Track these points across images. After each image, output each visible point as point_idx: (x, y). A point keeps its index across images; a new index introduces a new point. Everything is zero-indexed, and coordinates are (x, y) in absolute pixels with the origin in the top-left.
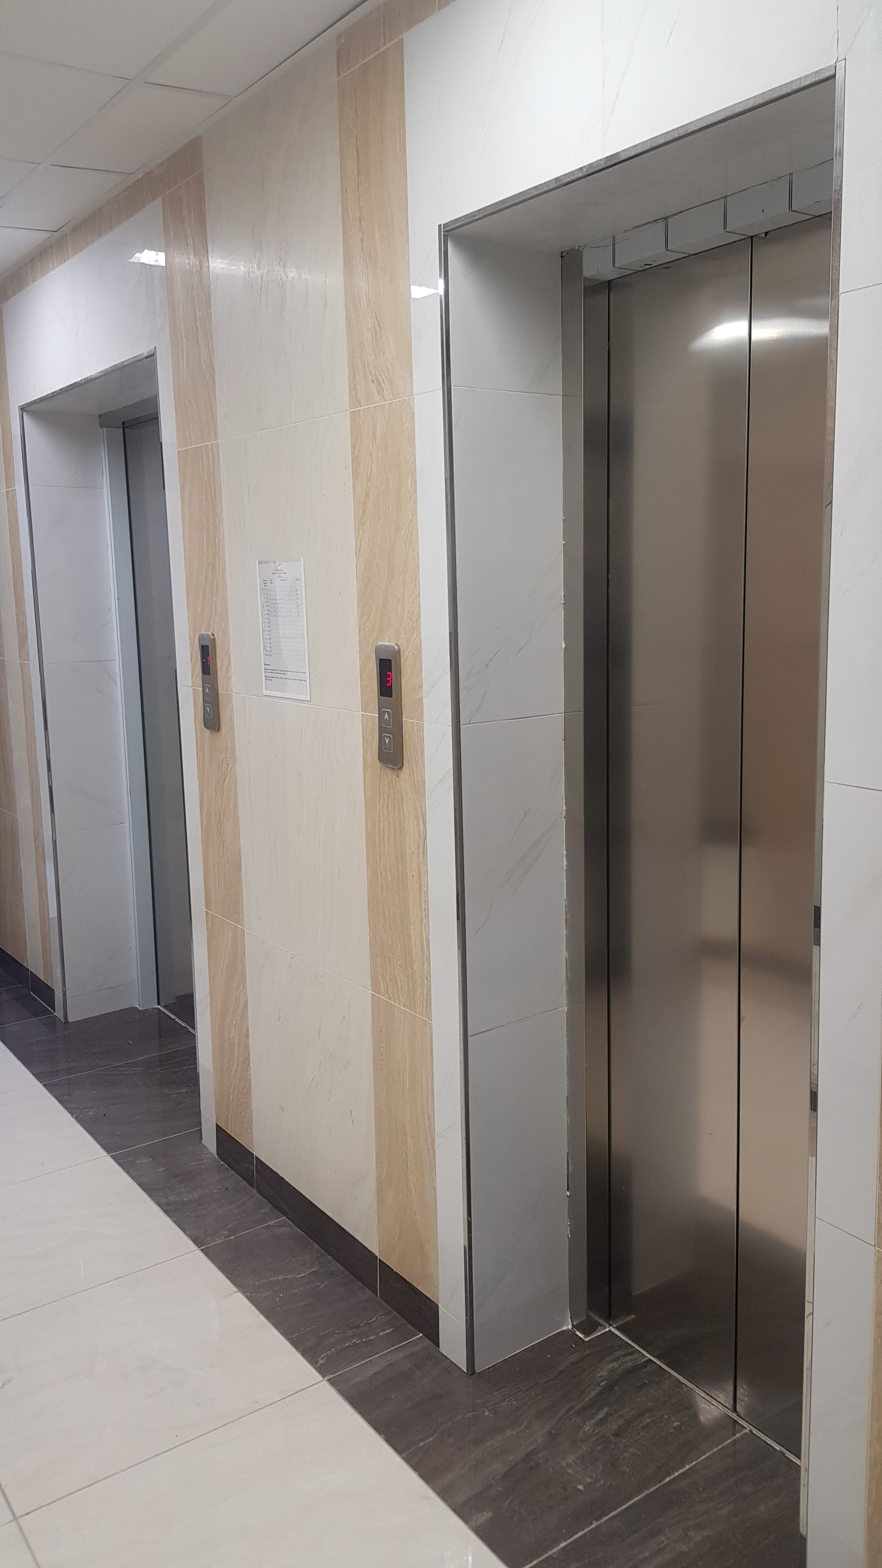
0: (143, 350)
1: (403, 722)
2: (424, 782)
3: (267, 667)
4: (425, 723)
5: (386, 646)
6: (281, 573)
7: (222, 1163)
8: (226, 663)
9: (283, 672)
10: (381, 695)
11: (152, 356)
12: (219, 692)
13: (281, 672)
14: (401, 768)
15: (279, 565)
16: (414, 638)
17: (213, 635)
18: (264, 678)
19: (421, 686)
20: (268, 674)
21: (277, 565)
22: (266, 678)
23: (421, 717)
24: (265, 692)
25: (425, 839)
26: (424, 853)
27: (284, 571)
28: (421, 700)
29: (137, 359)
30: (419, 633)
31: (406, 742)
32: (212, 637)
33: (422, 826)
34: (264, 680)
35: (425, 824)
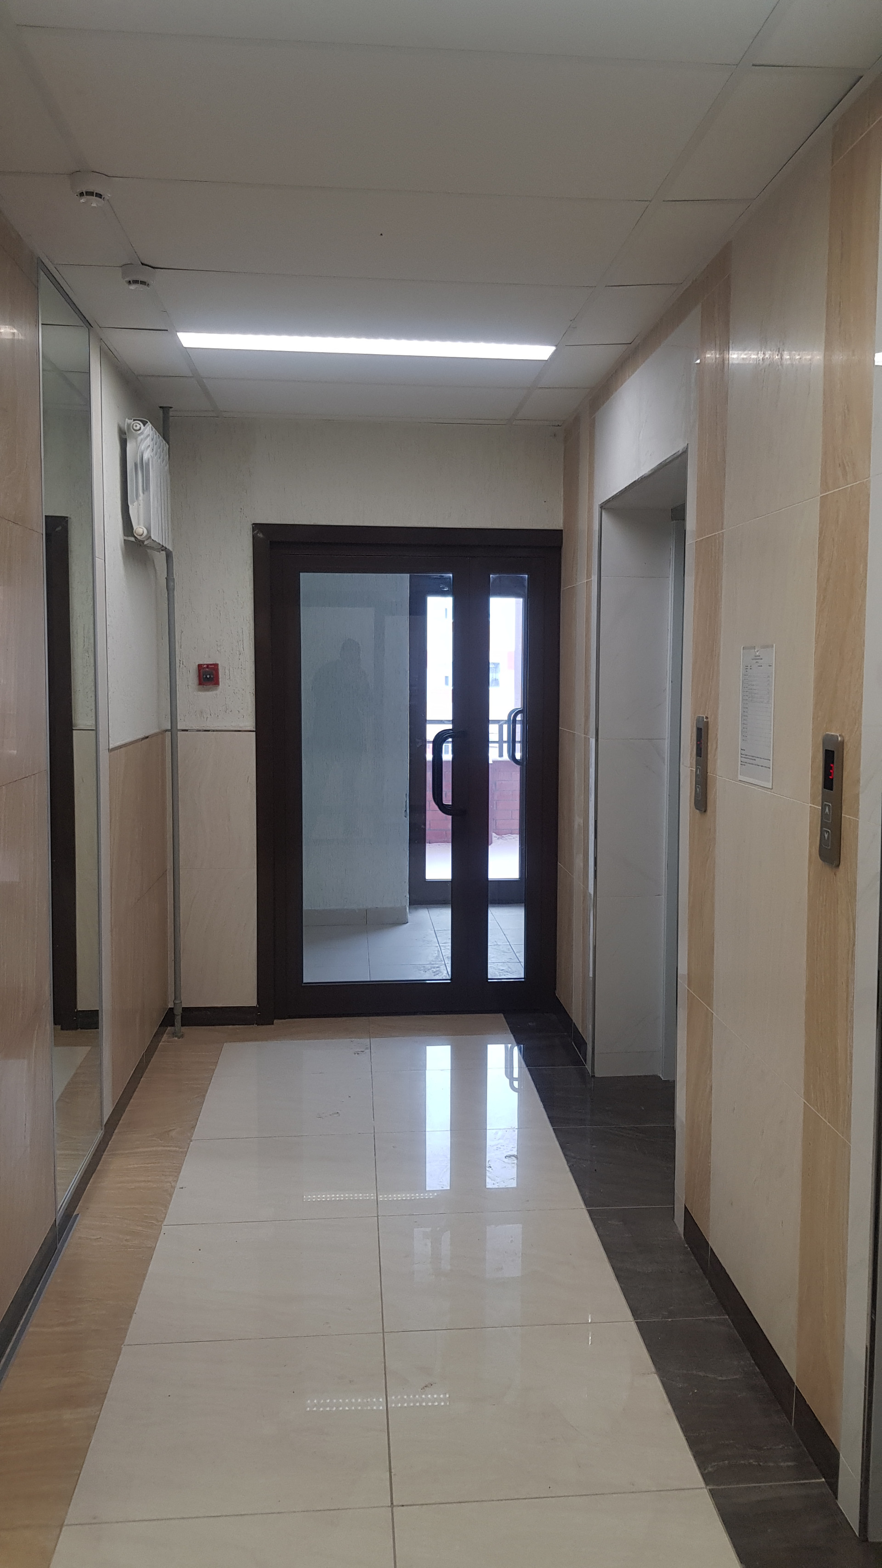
0: (680, 448)
1: (843, 817)
2: (855, 883)
3: (743, 752)
4: (860, 820)
5: (833, 735)
6: (758, 659)
7: (686, 1245)
8: (714, 747)
9: (754, 758)
10: (824, 788)
11: (685, 452)
12: (708, 774)
13: (752, 758)
14: (838, 866)
15: (757, 651)
16: (856, 730)
17: (707, 718)
18: (740, 763)
19: (858, 781)
20: (743, 760)
21: (756, 650)
22: (742, 763)
23: (856, 815)
24: (740, 778)
25: (854, 945)
26: (852, 960)
27: (761, 657)
28: (858, 795)
29: (675, 456)
30: (860, 724)
31: (843, 839)
32: (705, 720)
33: (852, 930)
34: (739, 765)
35: (854, 930)
